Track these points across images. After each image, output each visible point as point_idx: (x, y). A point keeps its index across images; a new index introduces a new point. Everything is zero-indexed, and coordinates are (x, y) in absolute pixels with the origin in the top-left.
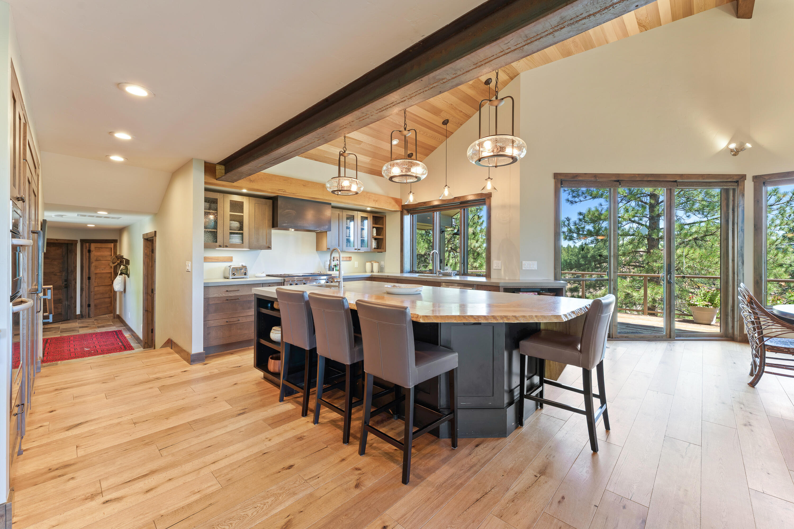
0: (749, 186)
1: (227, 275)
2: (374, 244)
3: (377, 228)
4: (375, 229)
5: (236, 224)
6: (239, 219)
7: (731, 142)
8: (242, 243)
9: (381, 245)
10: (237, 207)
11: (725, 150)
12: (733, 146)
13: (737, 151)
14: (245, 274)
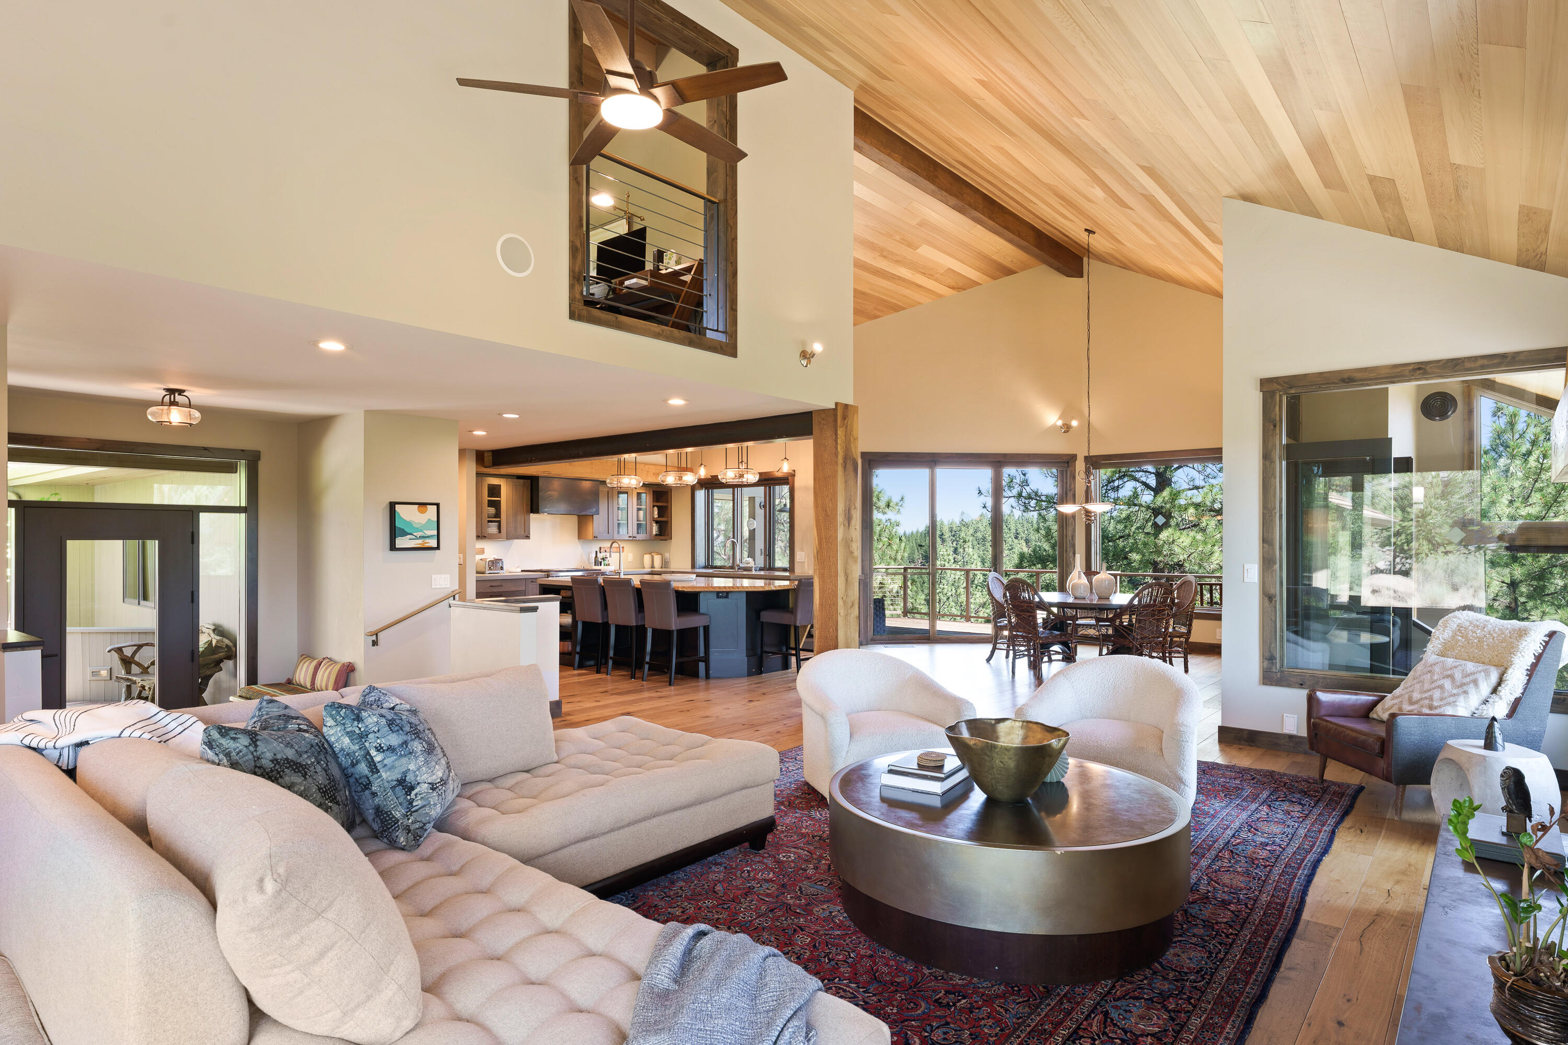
0: (1080, 465)
1: (481, 570)
2: (655, 529)
3: (659, 508)
4: (656, 509)
5: (492, 510)
6: (496, 505)
7: (1060, 418)
8: (500, 532)
9: (664, 530)
10: (494, 491)
11: (1054, 427)
12: (1060, 423)
13: (1067, 428)
14: (502, 568)
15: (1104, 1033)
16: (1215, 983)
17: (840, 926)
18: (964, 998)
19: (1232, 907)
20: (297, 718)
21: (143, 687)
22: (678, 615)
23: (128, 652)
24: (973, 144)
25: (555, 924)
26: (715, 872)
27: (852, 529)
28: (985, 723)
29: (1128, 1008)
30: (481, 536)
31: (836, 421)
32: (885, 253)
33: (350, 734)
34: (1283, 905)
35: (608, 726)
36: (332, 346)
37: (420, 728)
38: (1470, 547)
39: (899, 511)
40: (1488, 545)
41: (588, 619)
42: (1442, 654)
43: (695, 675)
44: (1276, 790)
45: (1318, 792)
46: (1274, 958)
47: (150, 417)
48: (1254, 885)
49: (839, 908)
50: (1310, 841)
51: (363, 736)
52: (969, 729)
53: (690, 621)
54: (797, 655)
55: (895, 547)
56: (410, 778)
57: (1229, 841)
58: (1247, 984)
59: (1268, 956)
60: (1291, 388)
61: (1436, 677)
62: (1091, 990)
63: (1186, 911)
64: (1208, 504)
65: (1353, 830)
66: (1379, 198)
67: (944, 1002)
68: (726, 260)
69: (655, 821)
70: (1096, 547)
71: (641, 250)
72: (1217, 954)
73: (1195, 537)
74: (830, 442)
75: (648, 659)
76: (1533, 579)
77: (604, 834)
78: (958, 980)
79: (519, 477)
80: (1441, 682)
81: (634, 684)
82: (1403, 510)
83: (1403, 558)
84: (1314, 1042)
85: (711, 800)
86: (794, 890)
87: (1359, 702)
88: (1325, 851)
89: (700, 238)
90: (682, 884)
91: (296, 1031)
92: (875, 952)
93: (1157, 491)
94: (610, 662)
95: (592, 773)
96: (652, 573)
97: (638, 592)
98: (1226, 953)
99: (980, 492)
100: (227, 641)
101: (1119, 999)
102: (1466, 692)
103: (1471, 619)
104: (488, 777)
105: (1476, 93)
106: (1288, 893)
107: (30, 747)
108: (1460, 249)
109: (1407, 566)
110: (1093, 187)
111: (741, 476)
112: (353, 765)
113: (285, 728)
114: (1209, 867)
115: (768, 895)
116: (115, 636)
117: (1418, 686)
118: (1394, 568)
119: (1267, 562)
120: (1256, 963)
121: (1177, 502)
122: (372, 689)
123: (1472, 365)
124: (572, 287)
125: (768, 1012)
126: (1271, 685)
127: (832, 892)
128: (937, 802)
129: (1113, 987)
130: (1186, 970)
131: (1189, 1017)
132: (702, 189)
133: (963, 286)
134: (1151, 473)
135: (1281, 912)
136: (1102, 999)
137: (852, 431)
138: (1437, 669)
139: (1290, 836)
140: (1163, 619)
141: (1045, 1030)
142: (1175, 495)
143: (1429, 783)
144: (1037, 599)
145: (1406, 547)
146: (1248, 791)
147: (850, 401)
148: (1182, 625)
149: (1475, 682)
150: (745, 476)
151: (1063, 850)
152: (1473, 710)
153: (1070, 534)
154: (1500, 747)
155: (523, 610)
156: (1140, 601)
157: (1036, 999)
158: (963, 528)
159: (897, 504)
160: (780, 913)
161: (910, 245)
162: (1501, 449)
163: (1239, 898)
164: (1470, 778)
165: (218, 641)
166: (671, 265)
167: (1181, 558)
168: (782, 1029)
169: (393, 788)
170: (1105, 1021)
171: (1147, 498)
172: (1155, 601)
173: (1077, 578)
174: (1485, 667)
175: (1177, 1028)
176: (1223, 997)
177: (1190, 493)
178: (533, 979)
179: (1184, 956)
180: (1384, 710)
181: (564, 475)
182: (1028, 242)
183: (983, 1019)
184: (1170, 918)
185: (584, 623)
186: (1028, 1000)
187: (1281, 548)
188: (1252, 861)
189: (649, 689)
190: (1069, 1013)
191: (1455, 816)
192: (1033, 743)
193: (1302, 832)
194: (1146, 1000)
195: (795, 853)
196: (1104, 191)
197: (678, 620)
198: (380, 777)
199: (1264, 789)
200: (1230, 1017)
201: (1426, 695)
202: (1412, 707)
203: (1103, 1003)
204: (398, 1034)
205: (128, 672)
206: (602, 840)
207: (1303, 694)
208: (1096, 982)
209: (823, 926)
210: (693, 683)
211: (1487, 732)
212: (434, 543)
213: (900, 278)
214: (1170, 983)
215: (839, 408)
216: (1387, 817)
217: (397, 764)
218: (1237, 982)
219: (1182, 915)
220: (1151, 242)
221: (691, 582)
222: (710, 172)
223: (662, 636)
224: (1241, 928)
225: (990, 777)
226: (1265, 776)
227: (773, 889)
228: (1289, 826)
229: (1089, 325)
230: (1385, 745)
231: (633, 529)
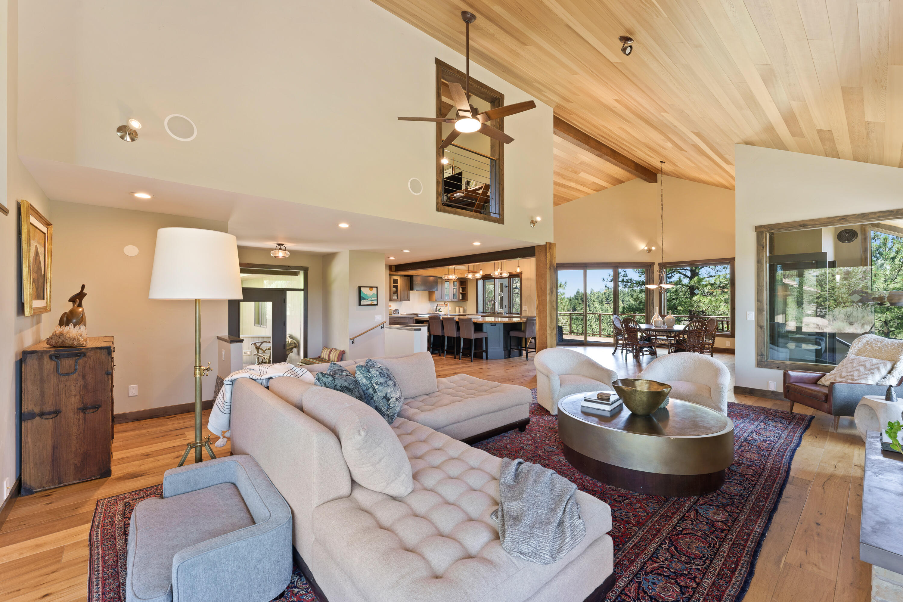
0: (656, 268)
1: (391, 314)
2: (461, 297)
3: (462, 288)
4: (461, 288)
5: (395, 289)
6: (396, 287)
7: (646, 246)
8: (398, 298)
9: (465, 297)
10: (395, 281)
11: (643, 250)
12: (646, 248)
13: (650, 250)
14: (398, 313)
15: (697, 519)
16: (749, 501)
17: (565, 465)
18: (627, 499)
19: (753, 468)
20: (345, 371)
21: (264, 358)
22: (475, 333)
23: (258, 345)
24: (609, 127)
25: (456, 456)
26: (506, 440)
27: (553, 296)
28: (629, 381)
29: (707, 509)
30: (391, 300)
31: (546, 250)
32: (564, 177)
33: (366, 377)
34: (779, 469)
35: (456, 377)
36: (344, 225)
37: (391, 376)
38: (859, 304)
39: (564, 289)
40: (869, 303)
41: (435, 334)
42: (858, 355)
43: (481, 358)
44: (767, 416)
45: (790, 418)
46: (778, 492)
47: (272, 255)
48: (763, 458)
49: (563, 458)
50: (789, 440)
51: (371, 378)
52: (622, 383)
53: (479, 335)
54: (526, 350)
55: (564, 304)
56: (388, 395)
57: (746, 438)
58: (766, 503)
59: (775, 491)
60: (772, 230)
61: (855, 365)
62: (687, 500)
63: (729, 468)
64: (718, 284)
65: (811, 436)
66: (822, 140)
67: (618, 500)
68: (499, 184)
69: (482, 417)
70: (664, 304)
71: (460, 180)
72: (748, 488)
73: (711, 299)
74: (543, 259)
75: (461, 351)
76: (898, 319)
77: (462, 421)
78: (623, 491)
79: (405, 276)
80: (858, 368)
81: (455, 361)
82: (821, 286)
83: (821, 309)
84: (805, 531)
85: (504, 409)
86: (542, 449)
87: (811, 377)
88: (798, 445)
89: (488, 175)
90: (492, 444)
91: (369, 489)
92: (582, 477)
93: (691, 278)
94: (445, 352)
95: (454, 397)
96: (460, 315)
97: (457, 323)
98: (753, 488)
99: (604, 280)
100: (294, 341)
101: (702, 505)
102: (873, 373)
103: (874, 338)
104: (412, 397)
105: (884, 88)
106: (781, 463)
107: (252, 379)
108: (866, 161)
109: (824, 313)
110: (667, 143)
111: (501, 274)
112: (367, 389)
113: (342, 374)
114: (738, 449)
115: (530, 450)
116: (253, 338)
117: (845, 370)
118: (816, 313)
119: (759, 311)
120: (769, 494)
121: (701, 283)
122: (370, 360)
123: (873, 216)
124: (437, 198)
125: (558, 496)
126: (762, 367)
127: (559, 451)
128: (608, 414)
129: (698, 499)
130: (734, 494)
131: (739, 515)
132: (489, 155)
133: (599, 189)
134: (688, 270)
135: (779, 472)
136: (694, 504)
137: (553, 254)
138: (855, 362)
139: (778, 437)
140: (701, 336)
141: (668, 516)
142: (700, 280)
143: (853, 416)
144: (638, 327)
145: (823, 304)
146: (752, 416)
147: (552, 241)
148: (710, 339)
149: (878, 369)
150: (503, 274)
151: (674, 437)
152: (877, 381)
153: (651, 298)
154: (895, 400)
155: (415, 330)
156: (689, 328)
157: (661, 502)
158: (592, 296)
159: (564, 285)
160: (537, 458)
161: (576, 173)
162: (878, 255)
163: (755, 464)
164: (878, 414)
165: (291, 341)
166: (472, 187)
167: (704, 309)
168: (567, 503)
169: (382, 399)
170: (697, 514)
171: (686, 281)
172: (697, 328)
173: (656, 317)
174: (884, 361)
175: (733, 520)
176: (754, 508)
177: (708, 279)
178: (452, 477)
179: (732, 488)
180: (826, 381)
181: (423, 275)
182: (632, 168)
183: (638, 508)
184: (724, 471)
185: (434, 336)
186: (658, 502)
187: (767, 304)
188: (760, 448)
189: (462, 363)
190: (678, 509)
191: (889, 429)
192: (653, 390)
193: (784, 436)
194: (715, 506)
195: (539, 434)
196: (672, 144)
197: (475, 335)
198: (377, 394)
199: (761, 415)
200: (759, 516)
201: (850, 374)
202: (842, 380)
203: (694, 506)
204: (406, 494)
205: (258, 352)
206: (461, 424)
207: (781, 373)
208: (689, 497)
209: (557, 465)
210: (481, 361)
211: (887, 392)
212: (375, 303)
213: (570, 187)
214: (727, 500)
215: (547, 244)
216: (829, 431)
217: (383, 390)
218: (761, 501)
219: (727, 470)
220: (693, 165)
221: (479, 319)
222: (492, 147)
223: (468, 341)
224: (759, 478)
225: (634, 404)
226: (761, 409)
227: (532, 448)
228: (777, 433)
229: (662, 204)
230: (828, 398)
231: (451, 297)
